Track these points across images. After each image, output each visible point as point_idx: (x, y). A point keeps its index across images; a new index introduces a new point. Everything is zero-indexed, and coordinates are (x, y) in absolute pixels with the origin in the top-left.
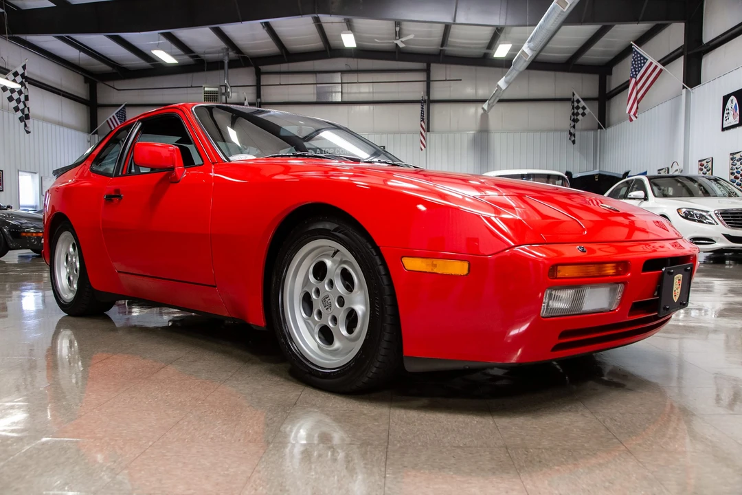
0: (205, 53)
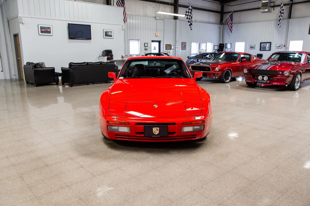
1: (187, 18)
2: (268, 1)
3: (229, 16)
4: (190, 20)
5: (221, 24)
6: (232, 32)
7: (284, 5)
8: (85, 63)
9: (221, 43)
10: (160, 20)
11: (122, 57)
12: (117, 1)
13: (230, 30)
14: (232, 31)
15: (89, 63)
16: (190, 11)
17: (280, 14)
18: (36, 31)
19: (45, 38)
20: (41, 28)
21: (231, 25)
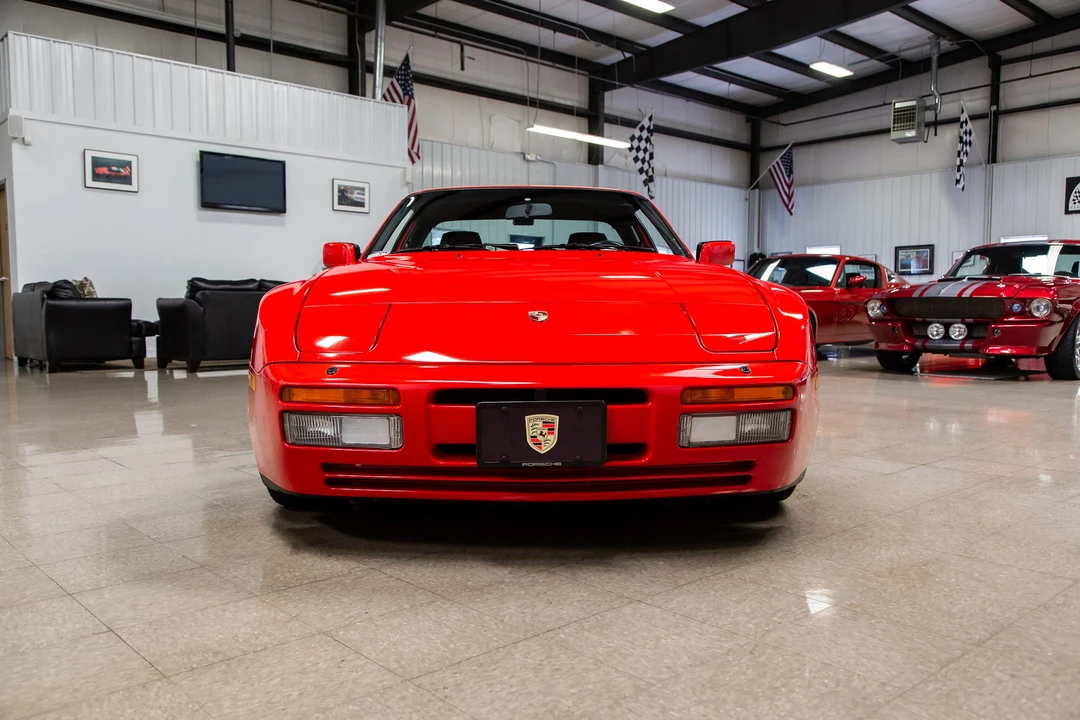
0: (900, 51)
1: (636, 159)
2: (913, 103)
3: (778, 159)
4: (646, 166)
5: (753, 188)
6: (791, 214)
7: (973, 118)
8: (253, 281)
9: (756, 251)
10: (540, 165)
12: (388, 90)
13: (787, 206)
14: (793, 211)
15: (267, 284)
16: (645, 134)
17: (960, 146)
18: (72, 171)
19: (109, 200)
20: (97, 163)
21: (789, 187)
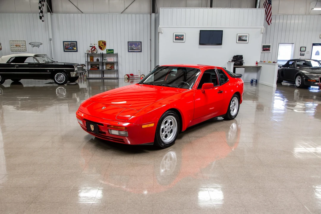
11: (257, 63)
12: (265, 2)
18: (172, 38)
19: (179, 44)
